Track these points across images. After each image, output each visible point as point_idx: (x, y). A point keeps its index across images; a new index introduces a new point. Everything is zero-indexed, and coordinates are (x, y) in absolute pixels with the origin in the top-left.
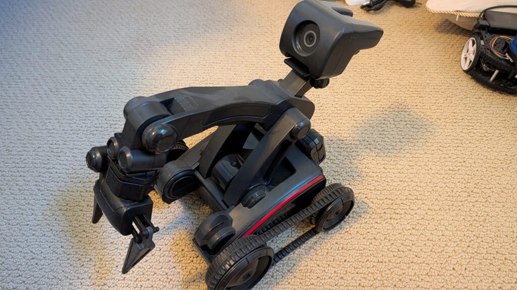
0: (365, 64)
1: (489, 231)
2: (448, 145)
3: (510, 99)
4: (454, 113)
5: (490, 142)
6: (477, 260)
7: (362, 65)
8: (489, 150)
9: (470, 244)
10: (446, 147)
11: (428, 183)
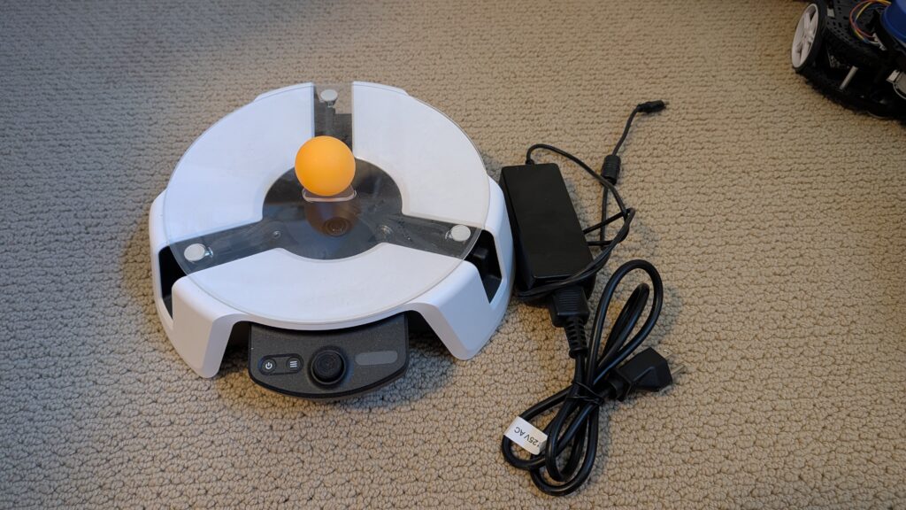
0: (597, 69)
1: (859, 392)
2: (768, 224)
3: (874, 125)
4: (774, 158)
5: (844, 212)
6: (842, 456)
7: (592, 72)
8: (845, 229)
9: (827, 423)
10: (764, 229)
11: (737, 305)
